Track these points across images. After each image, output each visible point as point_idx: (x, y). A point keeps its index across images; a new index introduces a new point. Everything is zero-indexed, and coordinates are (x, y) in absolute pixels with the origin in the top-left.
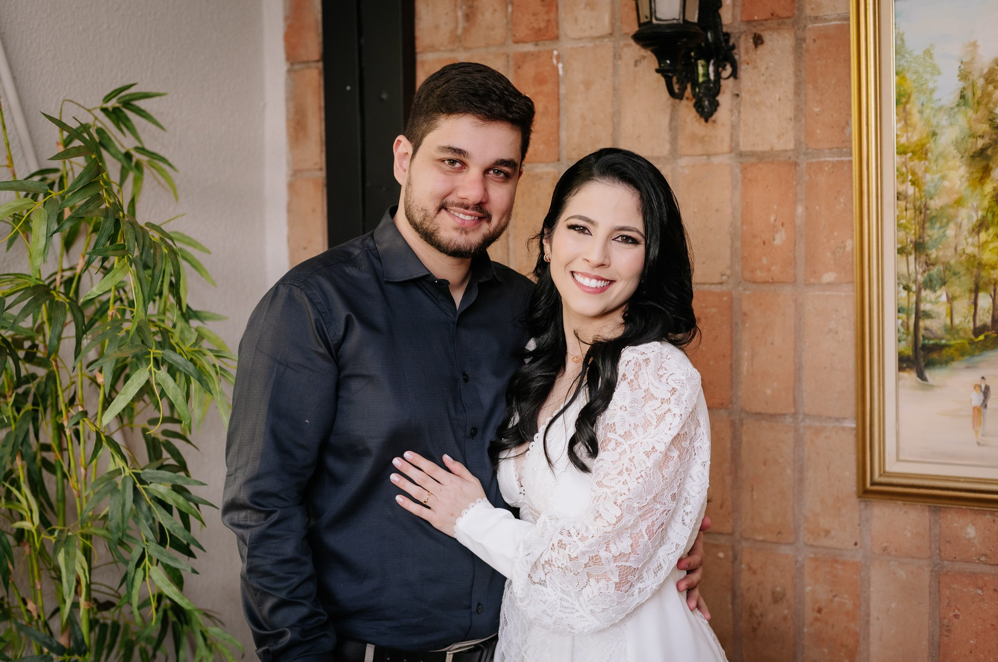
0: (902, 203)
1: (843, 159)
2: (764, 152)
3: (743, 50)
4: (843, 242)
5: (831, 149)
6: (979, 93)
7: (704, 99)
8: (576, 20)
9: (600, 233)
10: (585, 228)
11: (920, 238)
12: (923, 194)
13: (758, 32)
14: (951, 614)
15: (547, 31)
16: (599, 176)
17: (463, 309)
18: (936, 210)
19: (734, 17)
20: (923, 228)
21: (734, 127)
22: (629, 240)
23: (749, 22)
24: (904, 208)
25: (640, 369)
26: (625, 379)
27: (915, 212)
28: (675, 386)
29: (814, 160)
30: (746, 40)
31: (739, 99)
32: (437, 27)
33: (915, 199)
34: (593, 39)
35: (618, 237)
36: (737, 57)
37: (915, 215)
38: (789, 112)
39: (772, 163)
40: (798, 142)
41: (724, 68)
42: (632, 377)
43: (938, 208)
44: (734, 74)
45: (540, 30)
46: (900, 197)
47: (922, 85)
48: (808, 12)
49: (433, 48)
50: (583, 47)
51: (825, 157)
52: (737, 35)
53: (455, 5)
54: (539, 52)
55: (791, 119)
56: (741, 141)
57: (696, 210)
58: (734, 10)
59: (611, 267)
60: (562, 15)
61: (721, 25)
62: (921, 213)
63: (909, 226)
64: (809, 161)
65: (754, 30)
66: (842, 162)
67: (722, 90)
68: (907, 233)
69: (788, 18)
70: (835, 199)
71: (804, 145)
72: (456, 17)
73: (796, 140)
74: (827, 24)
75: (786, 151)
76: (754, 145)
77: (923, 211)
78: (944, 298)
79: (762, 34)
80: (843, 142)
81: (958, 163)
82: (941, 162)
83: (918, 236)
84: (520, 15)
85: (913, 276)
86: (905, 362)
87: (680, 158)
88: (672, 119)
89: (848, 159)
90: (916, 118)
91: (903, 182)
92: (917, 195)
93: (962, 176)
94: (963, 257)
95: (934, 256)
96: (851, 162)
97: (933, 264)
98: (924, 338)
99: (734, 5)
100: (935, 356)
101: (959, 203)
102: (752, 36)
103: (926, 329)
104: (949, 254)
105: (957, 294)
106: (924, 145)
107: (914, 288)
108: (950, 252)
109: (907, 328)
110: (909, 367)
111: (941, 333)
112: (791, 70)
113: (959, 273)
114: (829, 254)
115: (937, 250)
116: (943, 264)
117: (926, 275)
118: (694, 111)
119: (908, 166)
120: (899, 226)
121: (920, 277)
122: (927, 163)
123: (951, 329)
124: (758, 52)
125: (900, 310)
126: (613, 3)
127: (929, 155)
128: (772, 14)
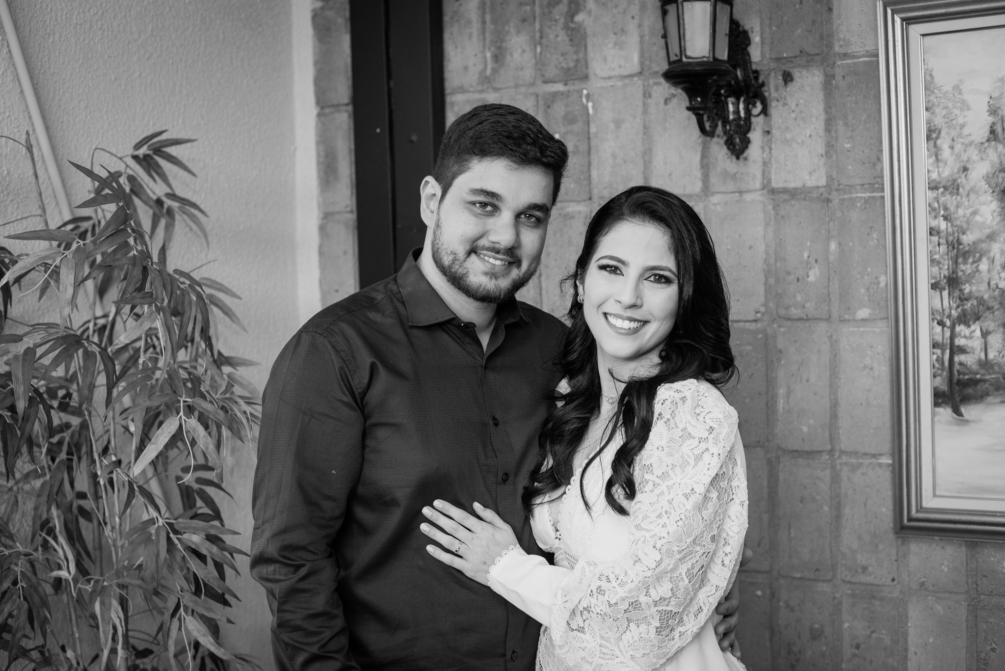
0: (935, 239)
1: (875, 194)
2: (796, 189)
3: (773, 87)
4: (876, 278)
5: (862, 185)
7: (735, 136)
9: (632, 272)
10: (616, 268)
11: (953, 273)
12: (955, 229)
13: (787, 69)
15: (576, 71)
16: (630, 215)
17: (490, 352)
18: (969, 244)
19: (763, 54)
20: (956, 263)
21: (764, 164)
22: (662, 279)
23: (778, 59)
24: (937, 243)
25: (677, 408)
26: (661, 418)
27: (948, 247)
28: (712, 425)
29: (846, 196)
30: (775, 77)
31: (770, 136)
33: (948, 234)
34: (622, 78)
35: (650, 277)
36: (766, 94)
37: (948, 250)
38: (820, 149)
39: (805, 199)
40: (830, 178)
41: (754, 105)
42: (669, 417)
43: (971, 243)
44: (765, 112)
45: (569, 69)
46: (933, 232)
48: (837, 49)
49: (462, 89)
50: (612, 86)
51: (857, 193)
52: (766, 73)
53: (484, 47)
55: (822, 156)
56: (773, 177)
57: (729, 247)
58: (762, 48)
59: (644, 308)
61: (750, 62)
62: (953, 248)
63: (942, 261)
64: (841, 197)
65: (784, 68)
66: (874, 197)
67: (752, 128)
68: (940, 269)
69: (818, 55)
70: (868, 234)
71: (835, 182)
73: (827, 177)
74: (855, 60)
75: (818, 187)
76: (786, 181)
77: (956, 246)
78: (978, 333)
79: (791, 70)
80: (875, 178)
81: (990, 198)
82: (973, 196)
83: (951, 271)
84: (548, 55)
85: (947, 312)
86: (939, 398)
87: (712, 195)
88: (703, 157)
89: (880, 194)
90: (946, 153)
91: (935, 217)
92: (950, 230)
93: (994, 211)
94: (997, 292)
95: (967, 291)
96: (883, 198)
97: (967, 300)
98: (958, 371)
99: (763, 42)
100: (970, 391)
101: (991, 237)
102: (782, 73)
103: (961, 364)
104: (982, 289)
105: (991, 329)
106: (955, 180)
107: (948, 323)
108: (983, 287)
109: (943, 363)
110: (943, 402)
111: (975, 367)
112: (821, 107)
113: (993, 307)
114: (863, 291)
115: (970, 285)
116: (977, 298)
117: (959, 310)
118: (725, 148)
119: (941, 202)
120: (933, 262)
121: (953, 312)
122: (959, 198)
123: (985, 364)
124: (788, 89)
125: (935, 345)
126: (641, 42)
127: (961, 190)
128: (801, 52)
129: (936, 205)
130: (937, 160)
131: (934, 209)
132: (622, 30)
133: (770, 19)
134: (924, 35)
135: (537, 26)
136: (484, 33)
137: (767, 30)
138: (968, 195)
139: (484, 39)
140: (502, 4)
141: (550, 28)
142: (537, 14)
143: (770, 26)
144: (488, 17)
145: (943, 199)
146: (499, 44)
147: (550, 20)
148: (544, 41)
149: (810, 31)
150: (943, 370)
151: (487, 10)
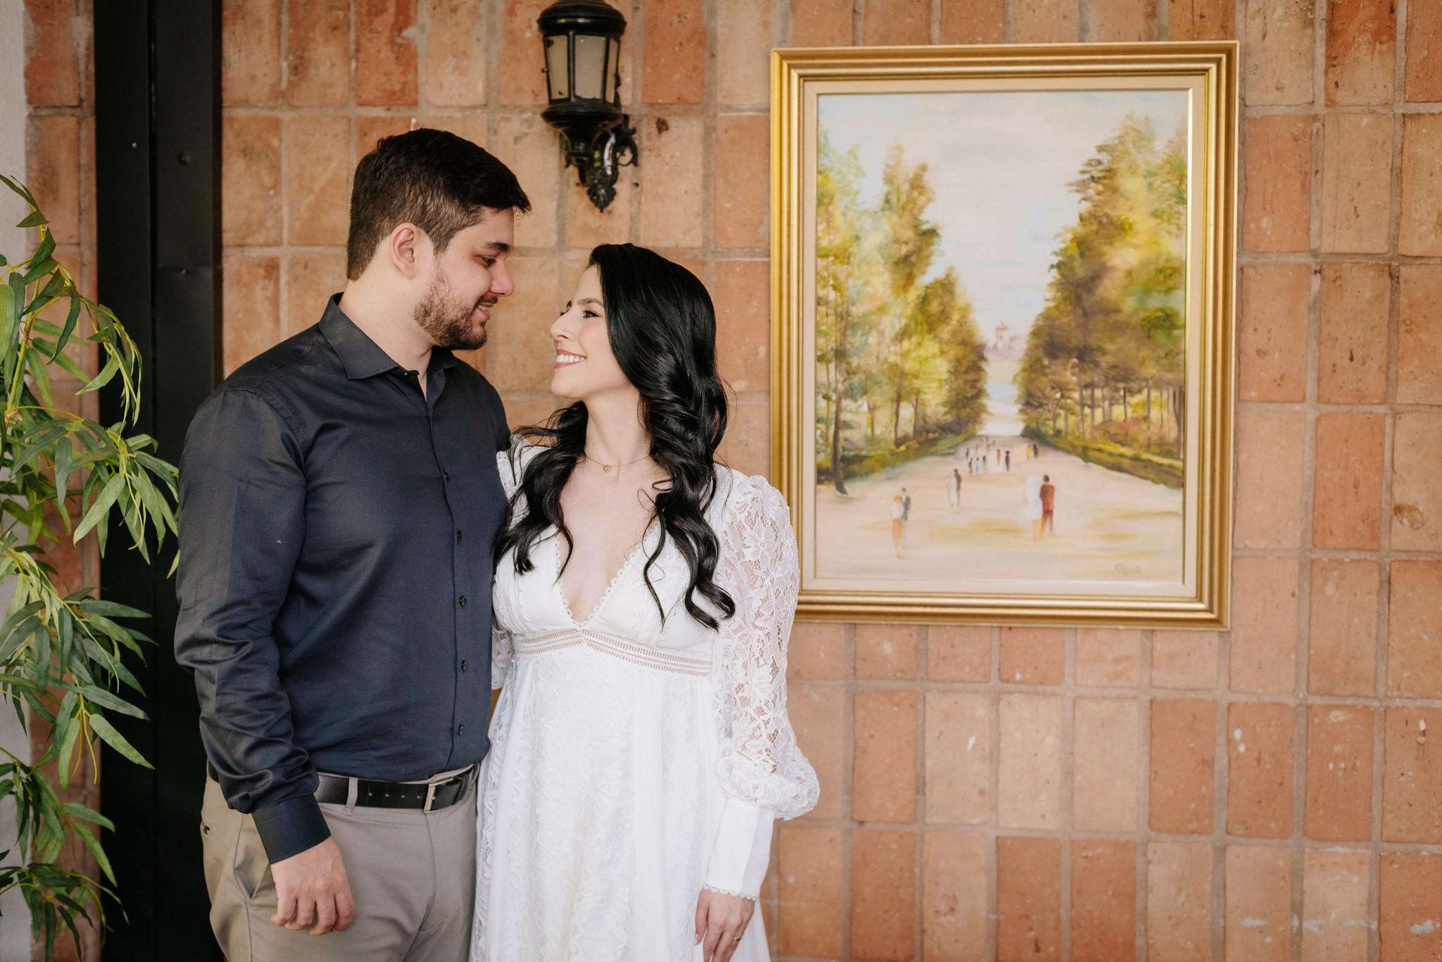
0: (823, 309)
1: (755, 259)
3: (645, 135)
4: (755, 348)
5: (742, 248)
6: (904, 198)
7: (599, 186)
8: (441, 85)
11: (841, 345)
12: (845, 300)
13: (663, 117)
14: (866, 735)
15: (404, 95)
17: (434, 401)
18: (858, 316)
19: (634, 98)
20: (844, 335)
21: (632, 219)
23: (652, 105)
24: (824, 314)
27: (836, 318)
29: (723, 260)
30: (648, 124)
31: (639, 188)
32: (253, 78)
33: (837, 305)
34: (462, 108)
36: (637, 142)
37: (837, 322)
38: (697, 206)
40: (706, 239)
41: (623, 154)
43: (860, 315)
44: (635, 161)
45: (394, 92)
46: (821, 302)
47: (845, 186)
48: (720, 99)
49: (246, 103)
50: (449, 117)
51: (736, 257)
52: (637, 118)
53: (279, 54)
54: (392, 118)
55: (698, 214)
56: (642, 235)
58: (634, 90)
60: (422, 78)
61: (621, 106)
62: (842, 319)
63: (830, 332)
64: (718, 260)
65: (658, 115)
66: (755, 262)
67: (619, 178)
68: (827, 340)
69: (697, 103)
70: (747, 302)
71: (712, 243)
72: (280, 68)
73: (703, 237)
74: (740, 114)
75: (693, 248)
76: (656, 240)
77: (845, 317)
78: (865, 408)
79: (667, 119)
80: (756, 242)
81: (882, 270)
82: (864, 267)
83: (839, 344)
84: (367, 73)
85: (833, 385)
86: (823, 475)
87: (569, 250)
88: (559, 207)
89: (765, 259)
90: (839, 220)
91: (824, 287)
92: (839, 300)
93: (886, 283)
94: (886, 366)
95: (855, 364)
96: (768, 264)
97: (854, 373)
98: (844, 449)
99: (634, 85)
100: (855, 467)
101: (882, 310)
102: (655, 120)
103: (846, 440)
104: (871, 362)
105: (878, 403)
106: (846, 249)
107: (834, 397)
108: (872, 361)
109: (827, 439)
110: (827, 479)
111: (861, 443)
112: (699, 161)
113: (881, 382)
114: (740, 361)
115: (858, 358)
116: (865, 372)
117: (846, 384)
118: (587, 198)
119: (830, 270)
120: (818, 332)
121: (840, 386)
122: (849, 267)
123: (872, 440)
124: (662, 139)
125: (818, 420)
126: (488, 70)
127: (852, 259)
128: (679, 99)
129: (825, 274)
130: (829, 227)
131: (823, 278)
132: (464, 53)
133: (645, 59)
134: (819, 95)
135: (352, 36)
136: (279, 37)
137: (640, 71)
138: (859, 265)
139: (279, 45)
140: (305, 5)
141: (370, 40)
142: (352, 22)
143: (644, 67)
144: (285, 19)
145: (833, 267)
146: (299, 52)
147: (371, 32)
148: (361, 55)
149: (689, 77)
150: (827, 446)
151: (284, 10)
